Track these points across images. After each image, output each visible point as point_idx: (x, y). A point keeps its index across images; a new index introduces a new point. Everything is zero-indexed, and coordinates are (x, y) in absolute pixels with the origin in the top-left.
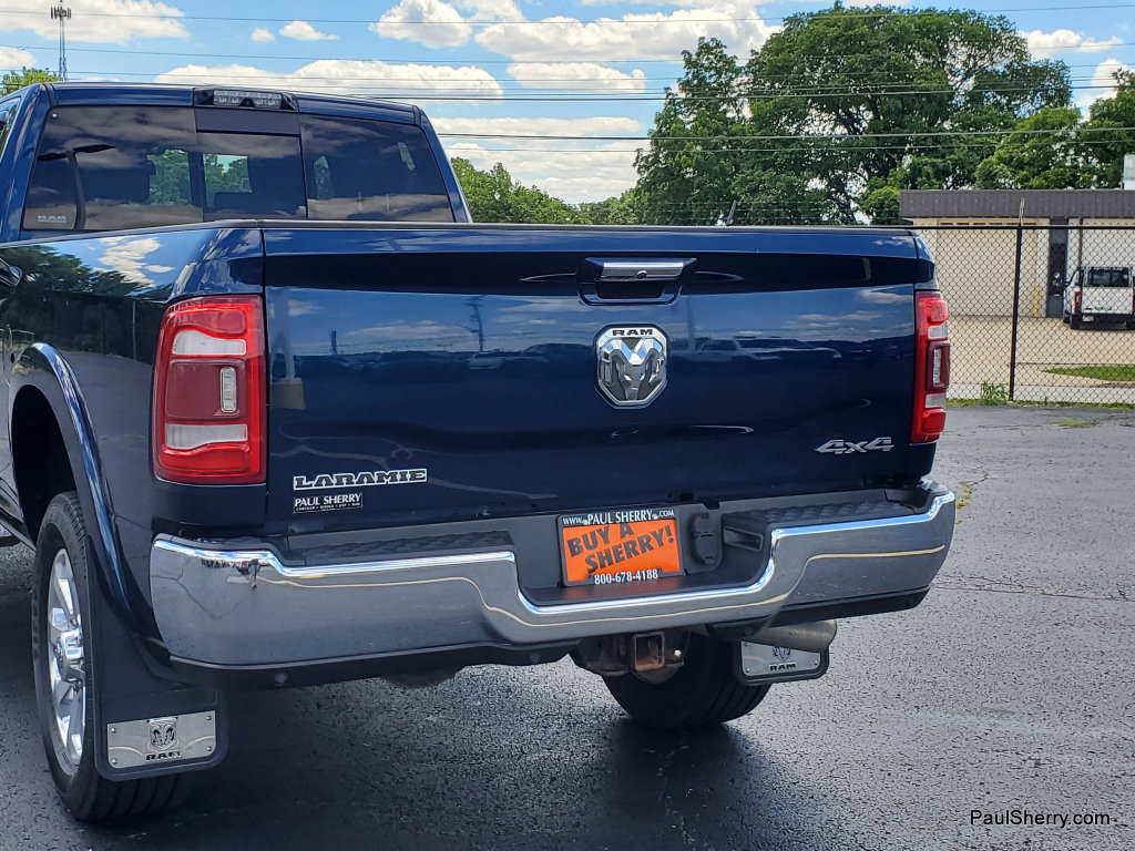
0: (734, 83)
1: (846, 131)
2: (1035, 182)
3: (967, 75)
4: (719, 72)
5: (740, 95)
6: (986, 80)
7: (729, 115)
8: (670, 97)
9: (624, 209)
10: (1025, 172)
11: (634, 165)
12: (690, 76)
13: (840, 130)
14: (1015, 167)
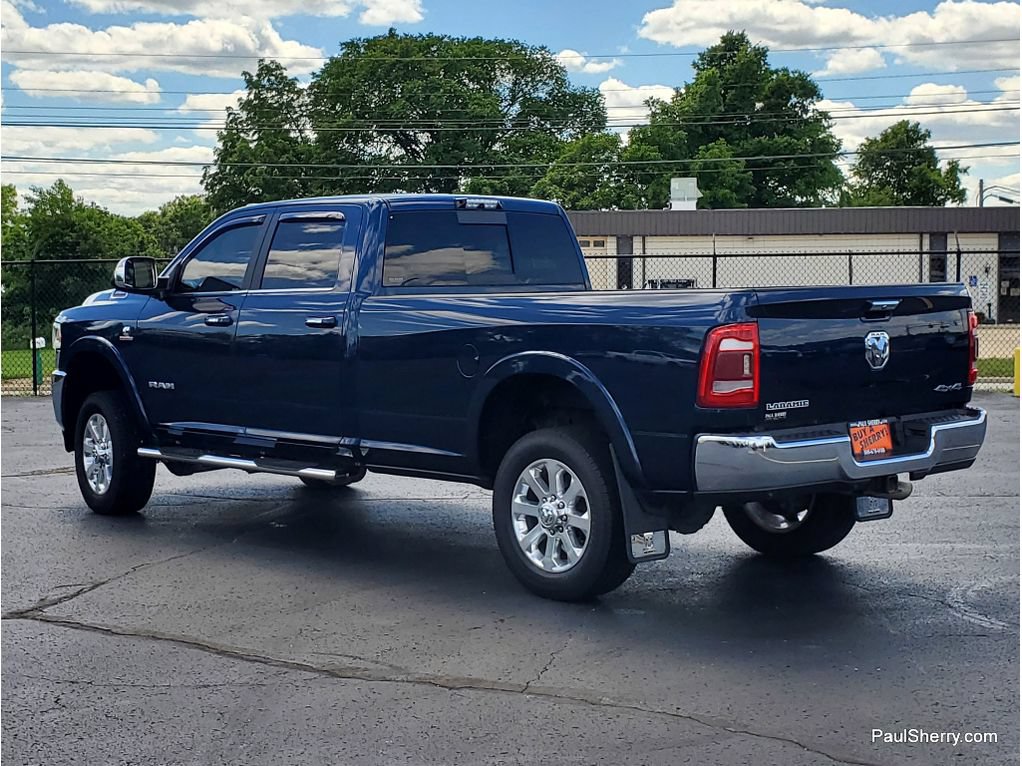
0: (295, 104)
1: (403, 152)
2: (585, 202)
3: (514, 100)
4: (280, 93)
5: (301, 115)
6: (531, 107)
7: (292, 135)
8: (232, 116)
9: (166, 224)
10: (575, 193)
11: (202, 182)
12: (252, 97)
13: (398, 151)
14: (565, 188)
